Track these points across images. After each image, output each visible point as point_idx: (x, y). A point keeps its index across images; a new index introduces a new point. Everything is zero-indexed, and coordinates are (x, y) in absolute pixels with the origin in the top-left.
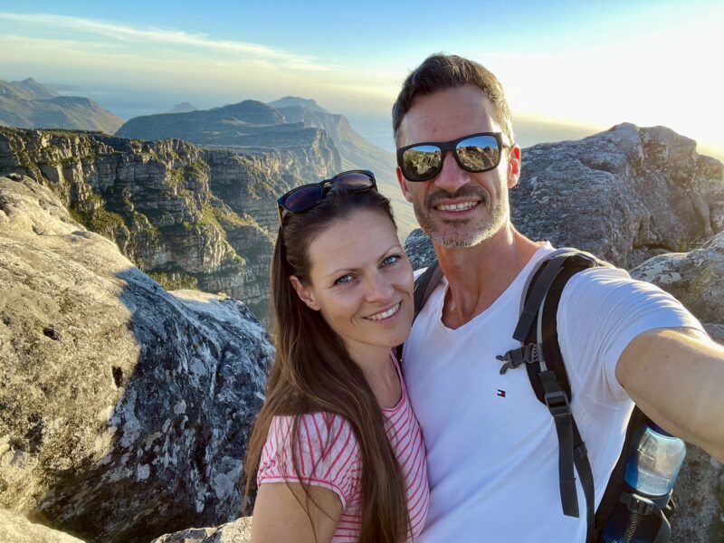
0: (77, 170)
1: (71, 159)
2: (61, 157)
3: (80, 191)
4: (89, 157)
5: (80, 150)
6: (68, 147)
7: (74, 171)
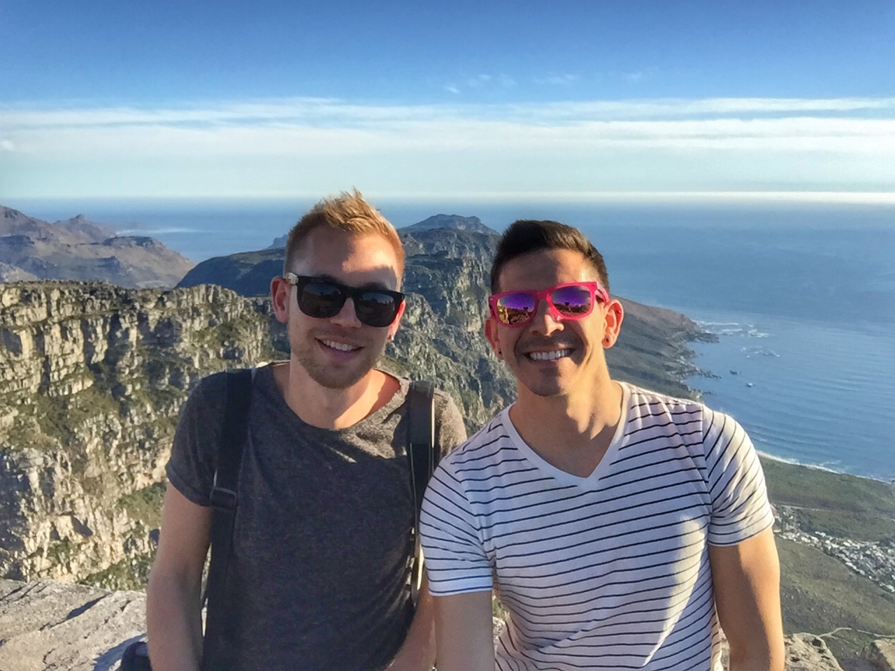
0: (52, 337)
1: (44, 322)
2: (29, 320)
3: (53, 368)
4: (72, 318)
5: (58, 309)
6: (41, 305)
7: (47, 338)
